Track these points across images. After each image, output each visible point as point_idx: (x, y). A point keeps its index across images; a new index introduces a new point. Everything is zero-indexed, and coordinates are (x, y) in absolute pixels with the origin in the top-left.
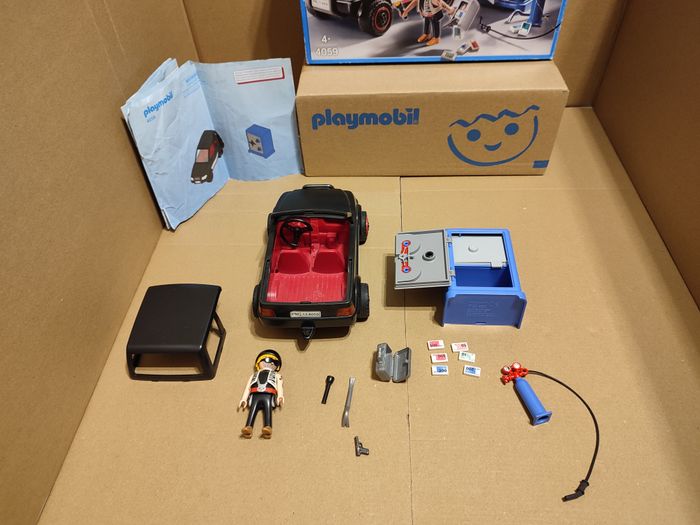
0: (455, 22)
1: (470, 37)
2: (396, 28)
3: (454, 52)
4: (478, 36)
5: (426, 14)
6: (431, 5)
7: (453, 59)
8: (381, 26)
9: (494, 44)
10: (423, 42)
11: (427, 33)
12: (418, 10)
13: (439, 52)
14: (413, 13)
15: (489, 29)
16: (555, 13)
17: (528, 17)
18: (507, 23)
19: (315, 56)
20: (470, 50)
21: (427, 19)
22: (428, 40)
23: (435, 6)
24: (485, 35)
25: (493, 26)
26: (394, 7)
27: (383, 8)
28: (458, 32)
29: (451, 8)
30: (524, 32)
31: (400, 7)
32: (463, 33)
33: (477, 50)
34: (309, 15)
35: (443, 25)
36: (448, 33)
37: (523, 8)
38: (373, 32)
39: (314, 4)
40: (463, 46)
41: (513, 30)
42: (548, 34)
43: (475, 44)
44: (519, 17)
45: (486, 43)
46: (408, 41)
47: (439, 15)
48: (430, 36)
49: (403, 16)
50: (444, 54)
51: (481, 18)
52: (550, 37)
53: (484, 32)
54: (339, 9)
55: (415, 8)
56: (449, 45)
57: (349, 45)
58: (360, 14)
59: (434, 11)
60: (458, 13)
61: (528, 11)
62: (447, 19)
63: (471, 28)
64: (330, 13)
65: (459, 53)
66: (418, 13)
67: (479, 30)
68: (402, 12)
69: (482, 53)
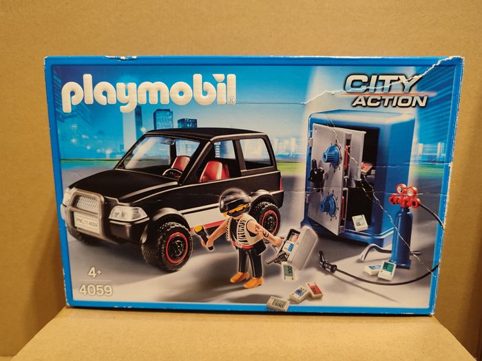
0: (283, 257)
1: (308, 278)
2: (197, 262)
3: (285, 298)
4: (320, 279)
5: (241, 245)
6: (247, 234)
7: (285, 309)
8: (174, 258)
9: (344, 291)
10: (238, 282)
11: (243, 269)
12: (229, 239)
13: (264, 298)
14: (221, 241)
15: (334, 269)
16: (427, 252)
17: (389, 255)
18: (359, 261)
19: (78, 296)
20: (309, 297)
21: (243, 252)
22: (245, 281)
23: (252, 235)
24: (329, 277)
25: (340, 264)
26: (192, 233)
27: (178, 234)
28: (289, 271)
29: (277, 238)
30: (386, 275)
31: (202, 233)
32: (296, 273)
33: (319, 298)
34: (70, 238)
35: (266, 260)
36: (273, 272)
37: (381, 242)
38: (164, 267)
39: (77, 224)
40: (299, 292)
41: (370, 271)
42: (422, 279)
43: (315, 289)
44: (375, 255)
45: (332, 289)
46: (217, 279)
47: (260, 246)
48: (248, 274)
49: (207, 246)
50: (271, 301)
51: (321, 253)
52: (427, 284)
53: (327, 273)
54: (115, 232)
55: (223, 237)
56: (278, 289)
57: (129, 282)
58: (144, 240)
59: (252, 242)
60: (287, 245)
61: (388, 246)
62: (271, 252)
63: (309, 266)
64: (101, 237)
65: (292, 301)
66: (229, 243)
67: (319, 269)
68: (206, 241)
69: (328, 301)
